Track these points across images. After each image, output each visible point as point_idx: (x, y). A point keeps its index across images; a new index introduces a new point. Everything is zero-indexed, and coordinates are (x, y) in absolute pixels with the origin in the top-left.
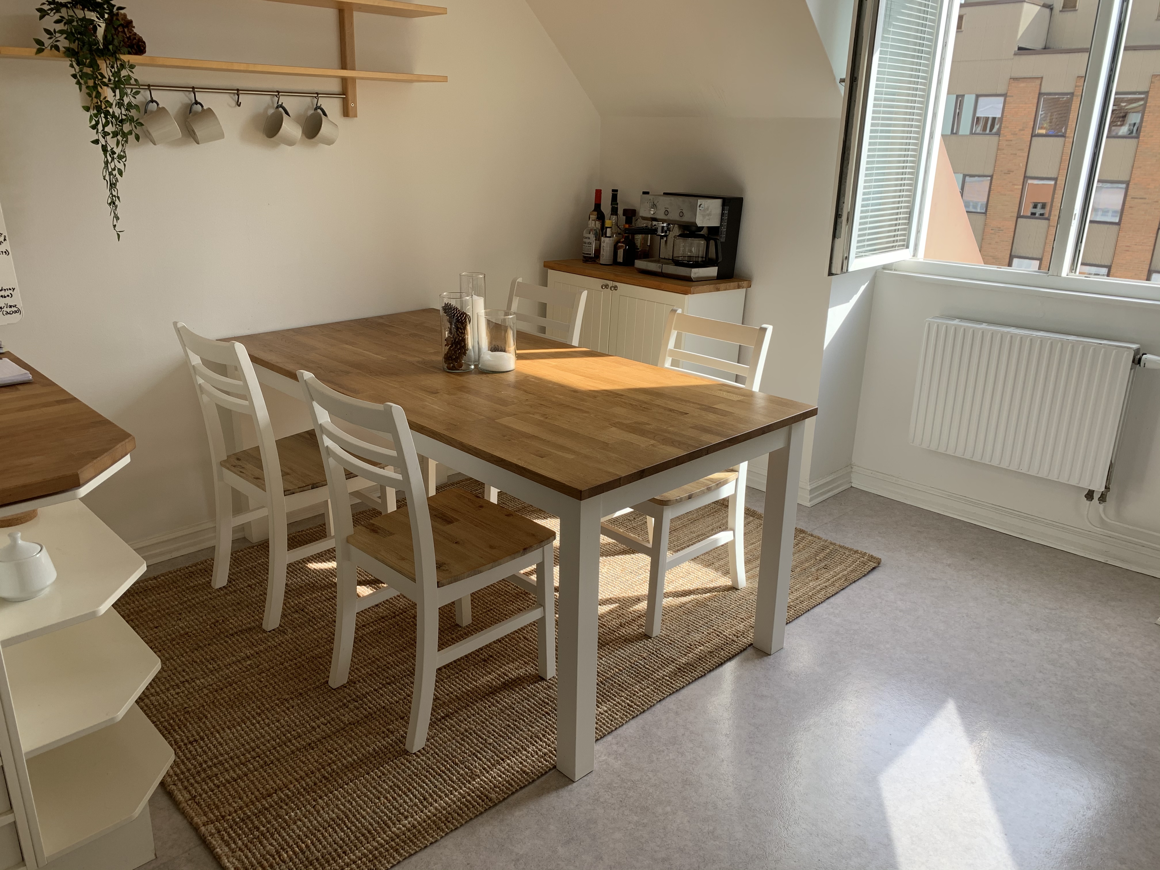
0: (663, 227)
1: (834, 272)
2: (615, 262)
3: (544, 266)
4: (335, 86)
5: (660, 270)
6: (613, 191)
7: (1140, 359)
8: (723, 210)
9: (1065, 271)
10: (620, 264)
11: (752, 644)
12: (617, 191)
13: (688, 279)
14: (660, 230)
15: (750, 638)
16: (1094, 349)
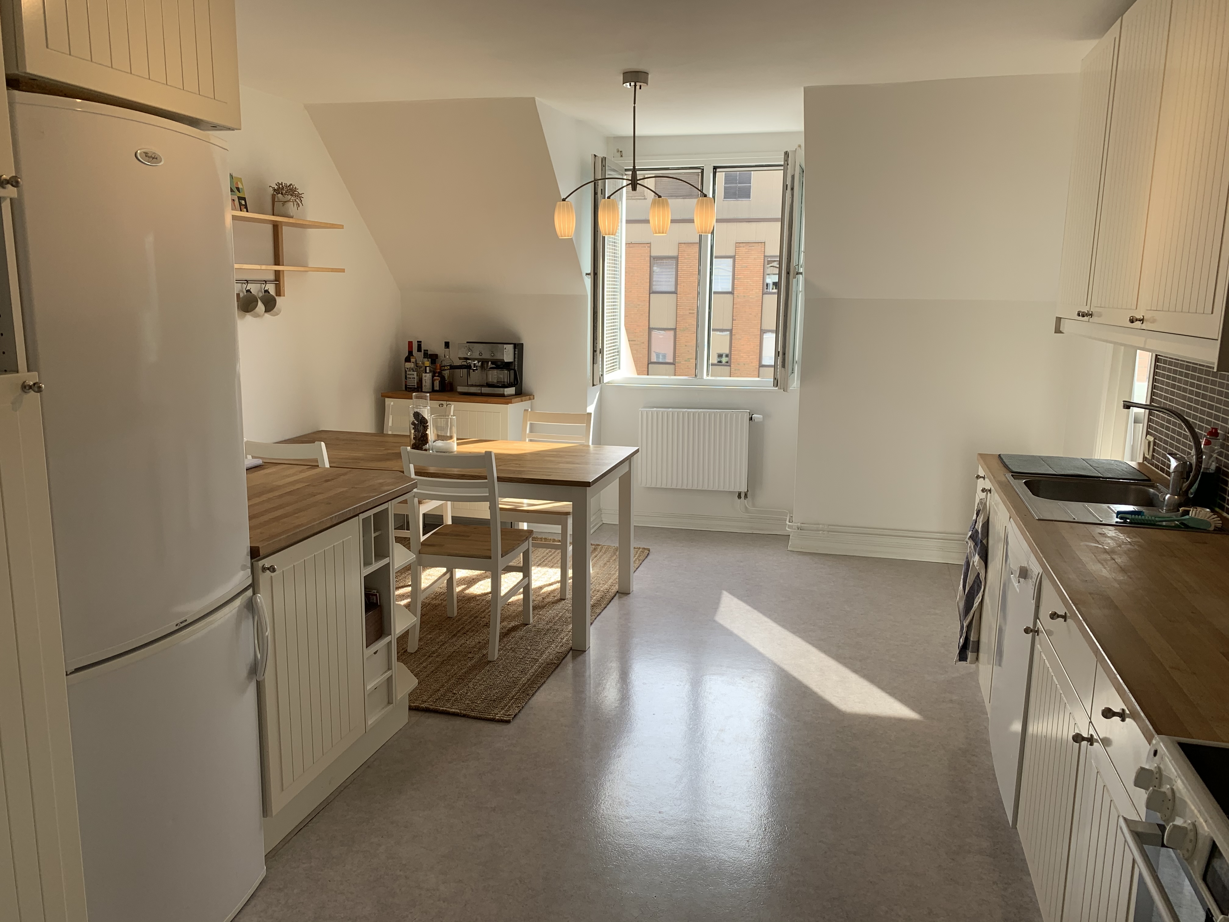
0: (475, 364)
1: (595, 384)
2: (433, 391)
3: (382, 396)
4: (272, 277)
5: (480, 392)
6: (418, 342)
7: (751, 418)
8: (515, 351)
9: (705, 377)
10: (436, 391)
11: (617, 592)
12: (421, 342)
13: (503, 396)
14: (472, 365)
15: (616, 588)
16: (730, 415)
